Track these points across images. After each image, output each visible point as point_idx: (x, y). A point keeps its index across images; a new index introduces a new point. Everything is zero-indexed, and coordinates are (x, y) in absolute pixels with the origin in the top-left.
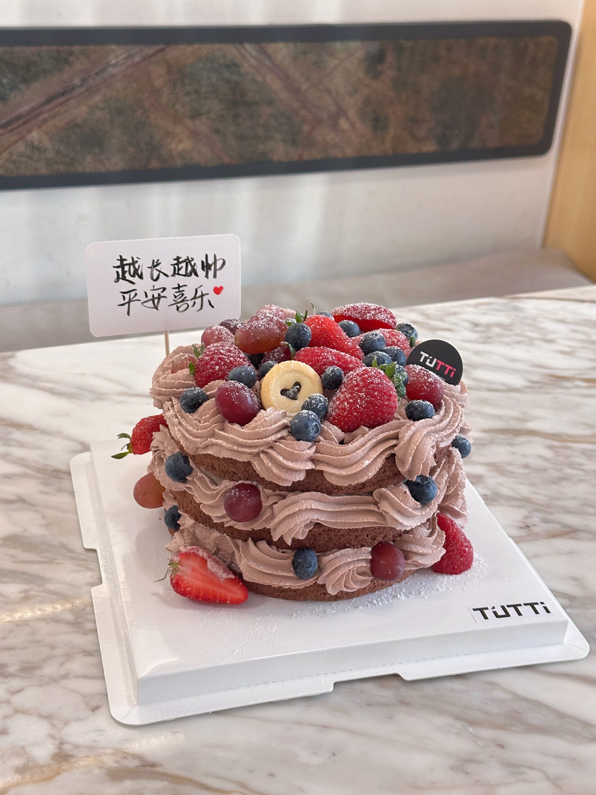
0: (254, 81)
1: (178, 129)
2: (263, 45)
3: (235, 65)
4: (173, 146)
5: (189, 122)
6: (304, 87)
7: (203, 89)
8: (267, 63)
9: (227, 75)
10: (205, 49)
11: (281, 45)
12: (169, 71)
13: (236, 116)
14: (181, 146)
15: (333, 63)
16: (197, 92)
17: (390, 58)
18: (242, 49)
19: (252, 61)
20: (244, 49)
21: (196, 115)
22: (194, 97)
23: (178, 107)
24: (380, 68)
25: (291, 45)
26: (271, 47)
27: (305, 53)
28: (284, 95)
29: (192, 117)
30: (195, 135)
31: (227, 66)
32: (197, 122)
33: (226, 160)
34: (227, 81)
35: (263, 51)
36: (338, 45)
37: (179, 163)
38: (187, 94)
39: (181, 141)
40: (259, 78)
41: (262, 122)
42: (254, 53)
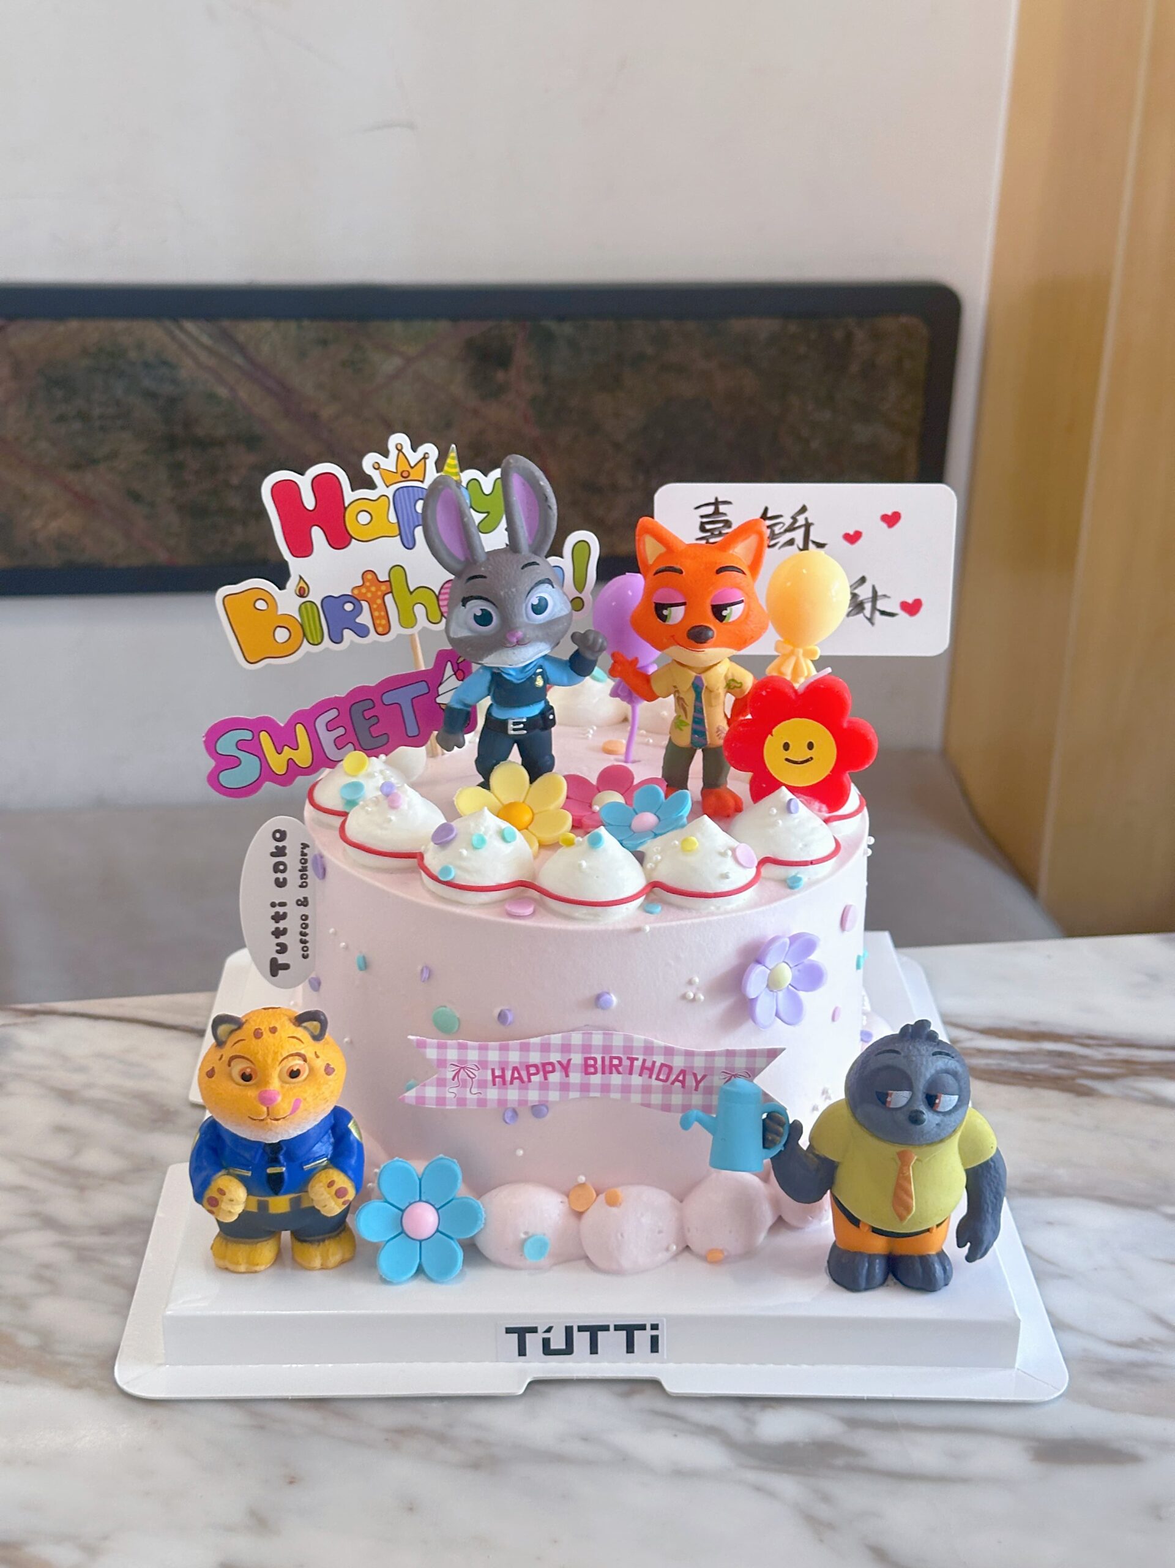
0: (211, 397)
1: (47, 490)
2: (226, 323)
3: (165, 363)
4: (37, 523)
5: (71, 477)
6: (327, 412)
7: (97, 411)
8: (239, 360)
9: (147, 383)
10: (94, 331)
11: (267, 325)
12: (17, 371)
13: (177, 467)
14: (54, 526)
15: (390, 365)
16: (83, 416)
17: (522, 356)
18: (177, 332)
19: (203, 356)
20: (182, 329)
21: (83, 462)
22: (77, 426)
23: (43, 445)
24: (500, 376)
25: (291, 327)
26: (244, 330)
27: (324, 343)
28: (283, 427)
29: (76, 467)
30: (85, 502)
31: (146, 365)
32: (89, 477)
33: (162, 557)
34: (150, 395)
35: (227, 337)
36: (397, 326)
37: (53, 559)
38: (62, 419)
39: (54, 515)
40: (223, 392)
41: (235, 480)
42: (205, 339)
